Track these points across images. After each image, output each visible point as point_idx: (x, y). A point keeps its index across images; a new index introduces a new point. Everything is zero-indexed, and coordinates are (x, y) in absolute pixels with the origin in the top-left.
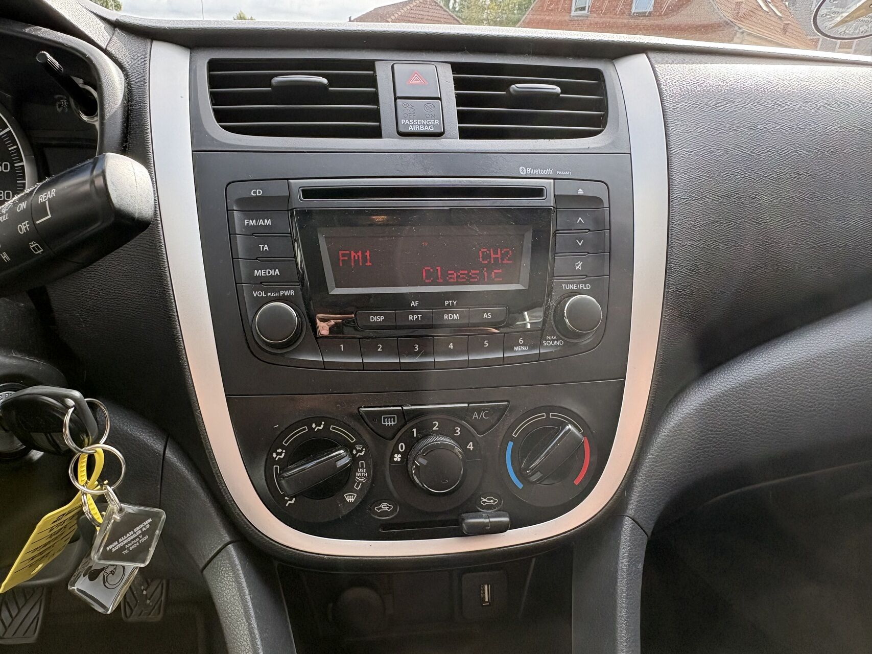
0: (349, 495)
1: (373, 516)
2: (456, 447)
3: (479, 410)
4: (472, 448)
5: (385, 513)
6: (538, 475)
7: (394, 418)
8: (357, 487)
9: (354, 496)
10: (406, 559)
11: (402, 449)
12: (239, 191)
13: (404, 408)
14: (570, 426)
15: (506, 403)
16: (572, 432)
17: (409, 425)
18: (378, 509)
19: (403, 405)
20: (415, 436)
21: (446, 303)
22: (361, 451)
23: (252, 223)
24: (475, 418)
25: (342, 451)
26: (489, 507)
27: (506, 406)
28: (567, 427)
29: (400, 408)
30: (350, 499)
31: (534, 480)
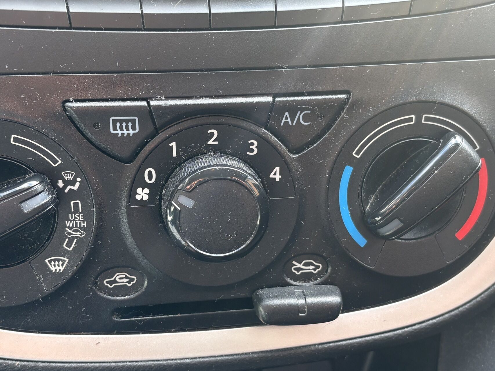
0: (55, 260)
1: (101, 294)
2: (249, 177)
3: (293, 109)
4: (278, 177)
5: (121, 290)
6: (395, 225)
7: (133, 121)
8: (69, 245)
9: (64, 261)
10: (161, 365)
11: (150, 178)
13: (153, 103)
14: (458, 139)
15: (344, 96)
16: (463, 151)
17: (161, 136)
18: (111, 283)
19: (151, 98)
20: (175, 155)
22: (73, 183)
24: (286, 123)
25: (34, 183)
26: (307, 277)
27: (344, 102)
28: (453, 142)
29: (144, 103)
30: (57, 268)
31: (387, 234)
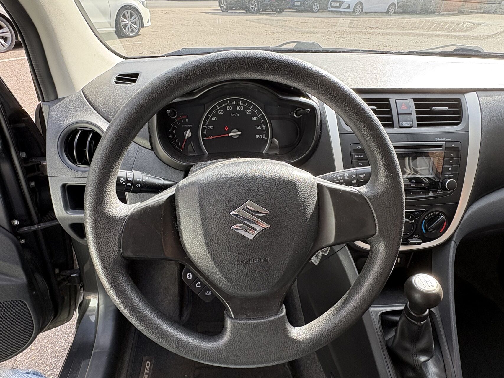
3: (417, 211)
12: (354, 147)
21: (412, 181)
23: (357, 157)
24: (416, 214)
26: (415, 238)
31: (430, 231)
